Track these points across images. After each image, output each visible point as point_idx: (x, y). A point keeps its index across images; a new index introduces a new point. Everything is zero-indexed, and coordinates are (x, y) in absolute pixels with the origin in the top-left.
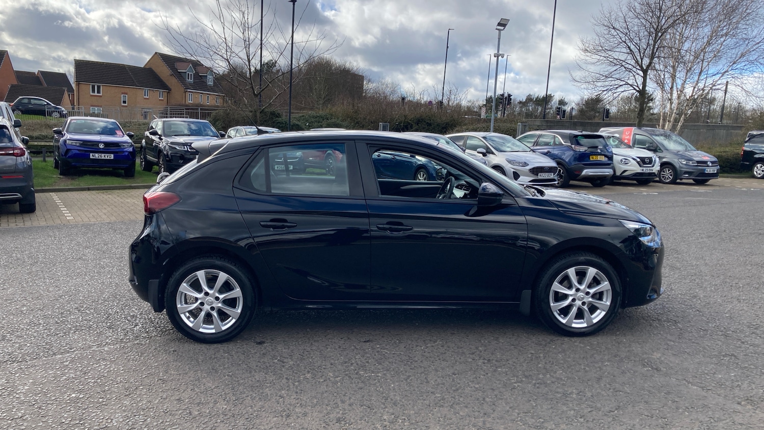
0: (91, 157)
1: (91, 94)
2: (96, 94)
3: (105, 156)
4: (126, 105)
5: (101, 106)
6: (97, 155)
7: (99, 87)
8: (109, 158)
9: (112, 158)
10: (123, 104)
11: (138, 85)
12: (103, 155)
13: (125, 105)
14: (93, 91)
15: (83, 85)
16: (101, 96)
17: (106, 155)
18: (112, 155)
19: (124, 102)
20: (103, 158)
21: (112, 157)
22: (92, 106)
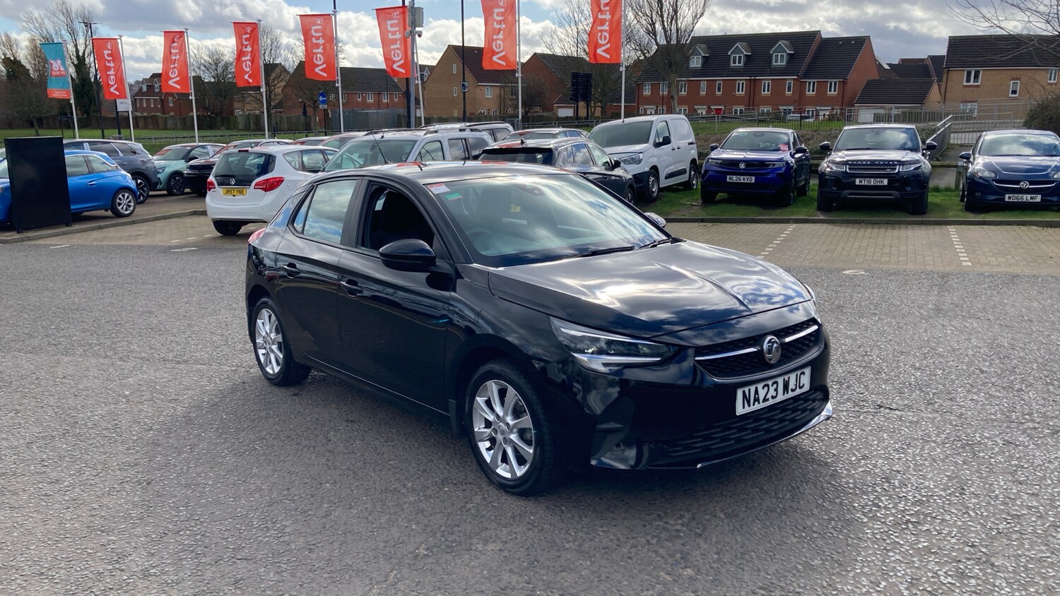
0: (728, 180)
1: (965, 84)
2: (972, 83)
3: (744, 179)
4: (1017, 95)
5: (976, 102)
6: (734, 178)
7: (977, 74)
8: (749, 181)
9: (753, 181)
10: (1011, 95)
11: (1039, 63)
12: (742, 177)
13: (1014, 95)
14: (968, 81)
15: (954, 72)
16: (978, 86)
17: (746, 177)
18: (753, 178)
19: (1014, 92)
20: (742, 181)
21: (753, 179)
22: (962, 102)
